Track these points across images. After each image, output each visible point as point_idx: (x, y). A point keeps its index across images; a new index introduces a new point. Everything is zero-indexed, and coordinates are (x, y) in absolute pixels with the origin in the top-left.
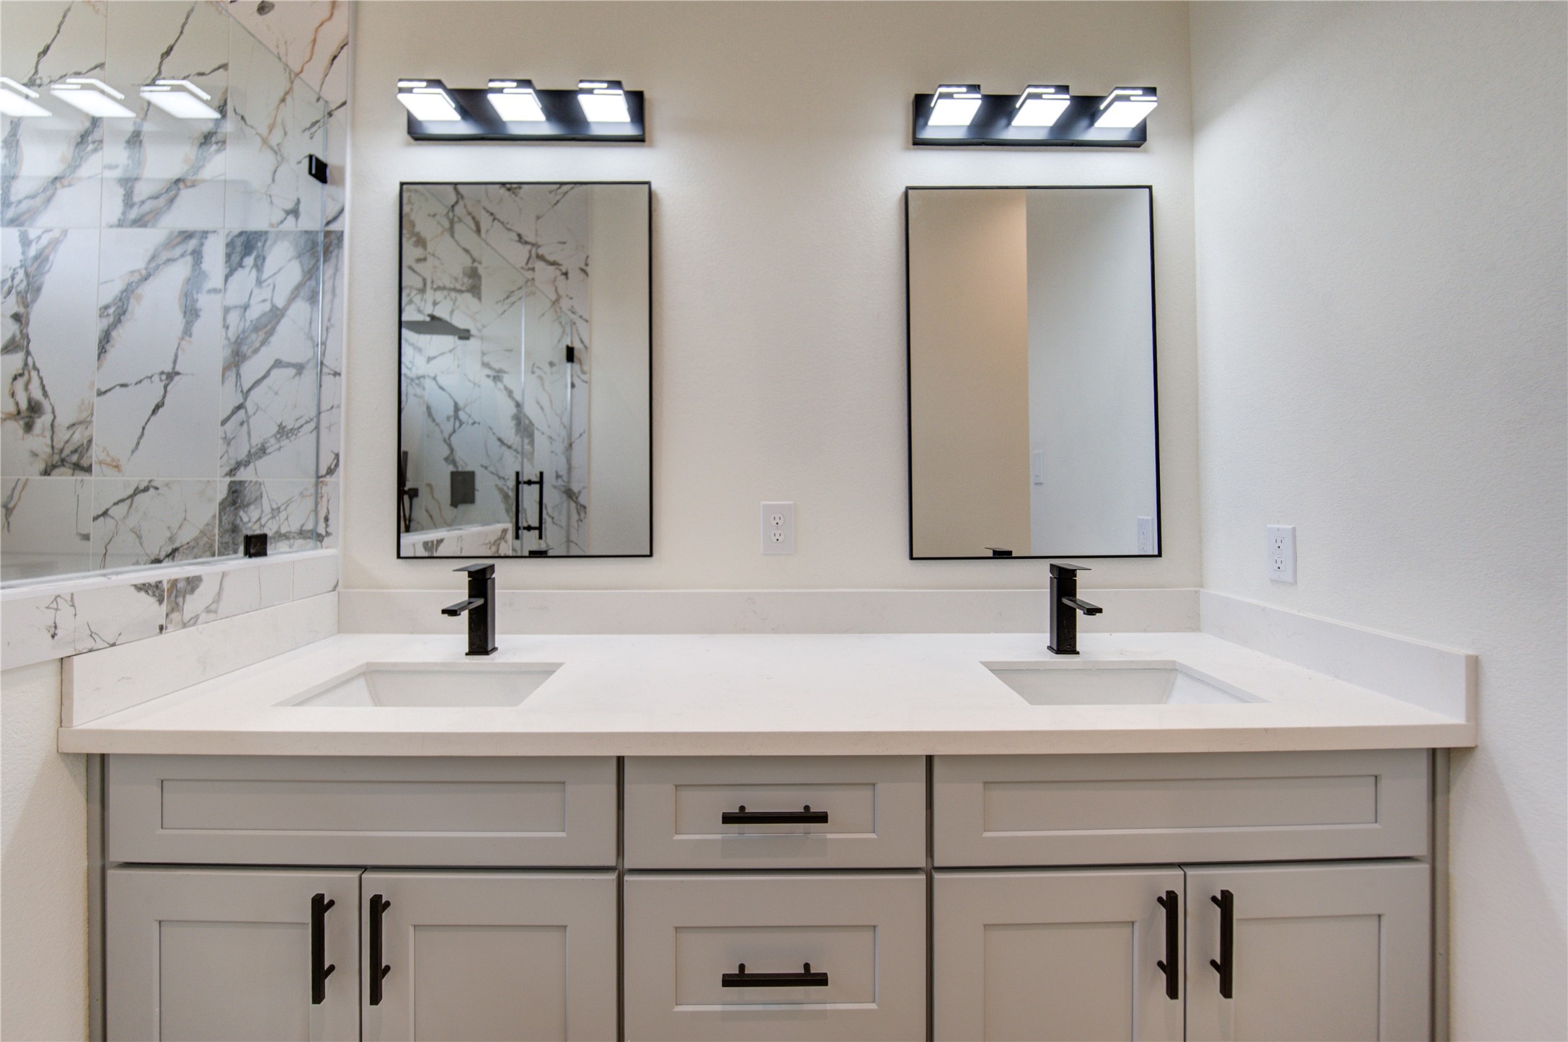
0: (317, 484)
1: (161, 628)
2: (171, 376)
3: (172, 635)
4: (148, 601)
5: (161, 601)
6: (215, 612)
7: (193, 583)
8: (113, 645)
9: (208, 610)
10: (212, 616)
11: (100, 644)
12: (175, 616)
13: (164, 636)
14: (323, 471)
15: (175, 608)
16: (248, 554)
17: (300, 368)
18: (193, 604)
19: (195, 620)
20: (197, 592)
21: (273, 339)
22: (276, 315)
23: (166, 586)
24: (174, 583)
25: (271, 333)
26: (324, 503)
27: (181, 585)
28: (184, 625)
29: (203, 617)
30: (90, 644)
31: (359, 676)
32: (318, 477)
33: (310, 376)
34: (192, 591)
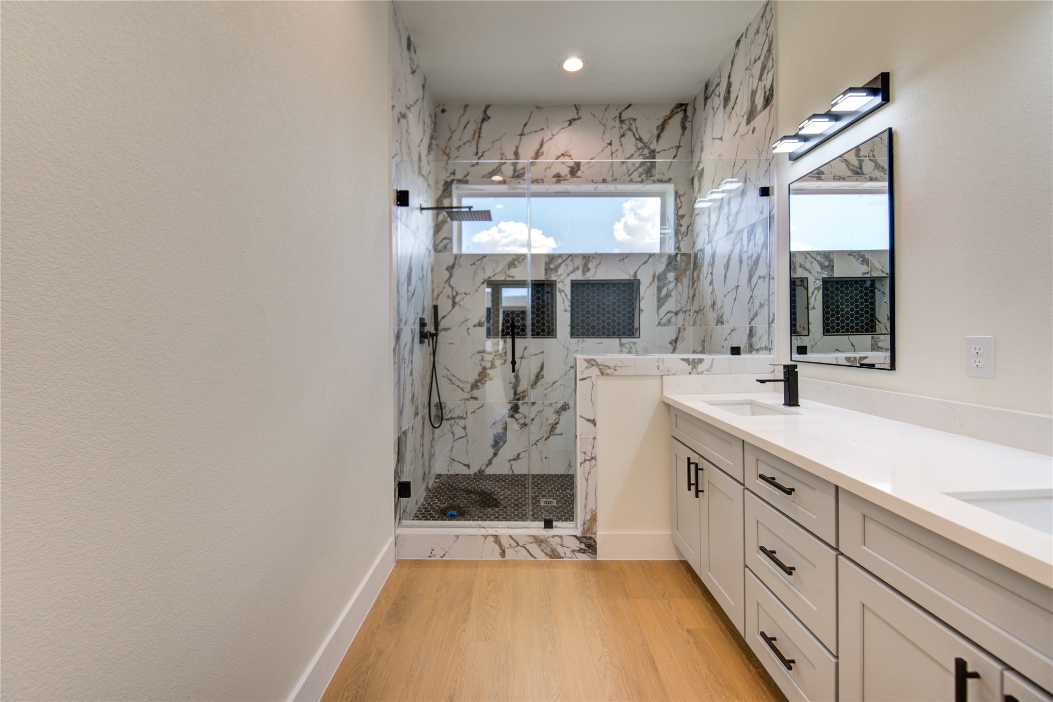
0: (769, 327)
1: (690, 373)
2: (737, 287)
3: (693, 376)
4: (685, 364)
5: (689, 365)
6: (710, 371)
7: (701, 361)
8: (675, 375)
9: (707, 370)
10: (709, 373)
11: (670, 374)
12: (694, 370)
13: (691, 376)
14: (770, 322)
15: (694, 367)
16: (732, 354)
17: (764, 277)
18: (701, 367)
19: (702, 373)
20: (702, 364)
21: (758, 267)
22: (759, 257)
23: (691, 360)
24: (694, 360)
25: (757, 266)
26: (771, 335)
27: (696, 361)
28: (698, 374)
29: (705, 372)
30: (668, 373)
31: (748, 404)
32: (769, 324)
33: (767, 279)
34: (701, 363)
